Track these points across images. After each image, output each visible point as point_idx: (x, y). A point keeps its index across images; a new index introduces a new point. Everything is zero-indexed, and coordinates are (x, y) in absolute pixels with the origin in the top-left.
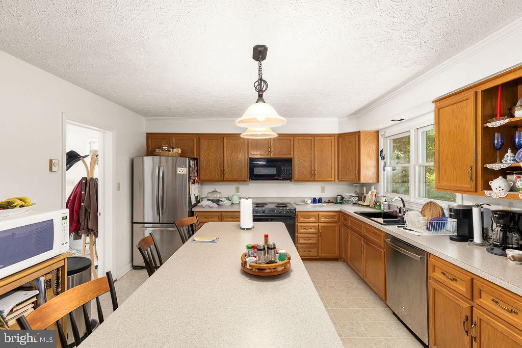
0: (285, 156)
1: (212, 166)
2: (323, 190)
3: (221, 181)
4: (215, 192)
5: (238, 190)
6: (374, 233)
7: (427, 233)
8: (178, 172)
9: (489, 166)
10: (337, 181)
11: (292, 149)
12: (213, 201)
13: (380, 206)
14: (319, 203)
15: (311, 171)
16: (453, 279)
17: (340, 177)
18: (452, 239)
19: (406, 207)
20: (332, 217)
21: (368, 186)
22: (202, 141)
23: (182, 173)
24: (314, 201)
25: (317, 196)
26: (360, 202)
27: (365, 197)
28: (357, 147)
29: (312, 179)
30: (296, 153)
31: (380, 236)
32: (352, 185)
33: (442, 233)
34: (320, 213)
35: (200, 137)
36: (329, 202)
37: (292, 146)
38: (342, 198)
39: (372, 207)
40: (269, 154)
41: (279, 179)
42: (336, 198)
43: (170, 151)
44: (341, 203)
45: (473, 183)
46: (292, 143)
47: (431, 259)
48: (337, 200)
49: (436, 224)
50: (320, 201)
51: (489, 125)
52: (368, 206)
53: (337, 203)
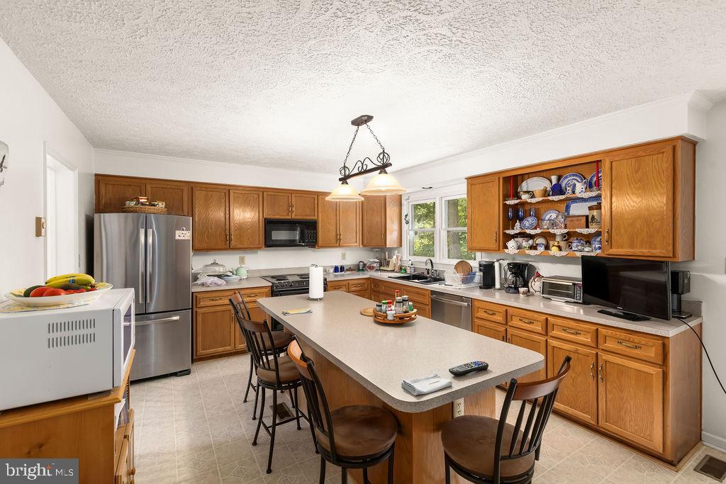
0: (308, 218)
1: (211, 228)
2: (344, 257)
3: (225, 249)
4: (215, 264)
5: (242, 260)
6: (418, 293)
7: (463, 286)
8: (177, 238)
9: (507, 232)
10: (361, 246)
11: (316, 209)
12: (219, 276)
13: (405, 270)
14: (341, 271)
15: (337, 235)
16: (493, 314)
17: (365, 241)
18: (481, 288)
19: (434, 268)
20: (362, 285)
21: (391, 250)
22: (197, 193)
23: (184, 238)
24: (336, 269)
25: (339, 264)
26: (382, 268)
27: (389, 262)
28: (383, 210)
29: (338, 245)
30: (320, 215)
31: (424, 295)
32: (373, 251)
33: (472, 285)
34: (350, 282)
35: (192, 187)
36: (350, 269)
37: (316, 206)
38: (365, 265)
39: (397, 272)
40: (290, 214)
41: (302, 246)
42: (358, 265)
43: (154, 205)
44: (363, 270)
45: (497, 244)
46: (316, 202)
47: (476, 303)
48: (359, 268)
49: (468, 279)
50: (342, 269)
51: (507, 202)
52: (393, 271)
53: (359, 270)
